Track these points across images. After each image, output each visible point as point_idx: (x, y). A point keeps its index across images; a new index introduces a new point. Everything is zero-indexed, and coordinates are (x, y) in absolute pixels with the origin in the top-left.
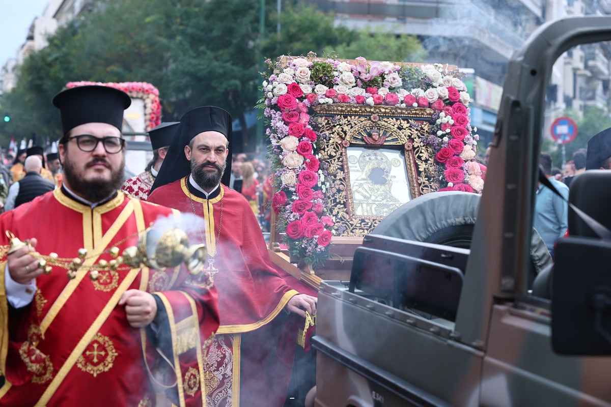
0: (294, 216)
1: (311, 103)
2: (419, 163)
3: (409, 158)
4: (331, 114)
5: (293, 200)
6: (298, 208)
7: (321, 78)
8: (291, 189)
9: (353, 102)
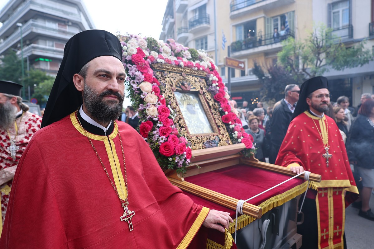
0: (162, 139)
1: (152, 61)
2: (209, 101)
3: (202, 98)
4: (162, 70)
5: (159, 127)
6: (163, 133)
7: (153, 47)
8: (154, 119)
9: (174, 64)
